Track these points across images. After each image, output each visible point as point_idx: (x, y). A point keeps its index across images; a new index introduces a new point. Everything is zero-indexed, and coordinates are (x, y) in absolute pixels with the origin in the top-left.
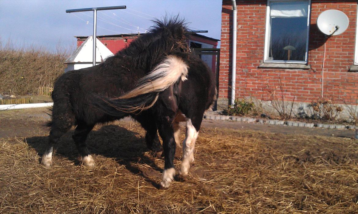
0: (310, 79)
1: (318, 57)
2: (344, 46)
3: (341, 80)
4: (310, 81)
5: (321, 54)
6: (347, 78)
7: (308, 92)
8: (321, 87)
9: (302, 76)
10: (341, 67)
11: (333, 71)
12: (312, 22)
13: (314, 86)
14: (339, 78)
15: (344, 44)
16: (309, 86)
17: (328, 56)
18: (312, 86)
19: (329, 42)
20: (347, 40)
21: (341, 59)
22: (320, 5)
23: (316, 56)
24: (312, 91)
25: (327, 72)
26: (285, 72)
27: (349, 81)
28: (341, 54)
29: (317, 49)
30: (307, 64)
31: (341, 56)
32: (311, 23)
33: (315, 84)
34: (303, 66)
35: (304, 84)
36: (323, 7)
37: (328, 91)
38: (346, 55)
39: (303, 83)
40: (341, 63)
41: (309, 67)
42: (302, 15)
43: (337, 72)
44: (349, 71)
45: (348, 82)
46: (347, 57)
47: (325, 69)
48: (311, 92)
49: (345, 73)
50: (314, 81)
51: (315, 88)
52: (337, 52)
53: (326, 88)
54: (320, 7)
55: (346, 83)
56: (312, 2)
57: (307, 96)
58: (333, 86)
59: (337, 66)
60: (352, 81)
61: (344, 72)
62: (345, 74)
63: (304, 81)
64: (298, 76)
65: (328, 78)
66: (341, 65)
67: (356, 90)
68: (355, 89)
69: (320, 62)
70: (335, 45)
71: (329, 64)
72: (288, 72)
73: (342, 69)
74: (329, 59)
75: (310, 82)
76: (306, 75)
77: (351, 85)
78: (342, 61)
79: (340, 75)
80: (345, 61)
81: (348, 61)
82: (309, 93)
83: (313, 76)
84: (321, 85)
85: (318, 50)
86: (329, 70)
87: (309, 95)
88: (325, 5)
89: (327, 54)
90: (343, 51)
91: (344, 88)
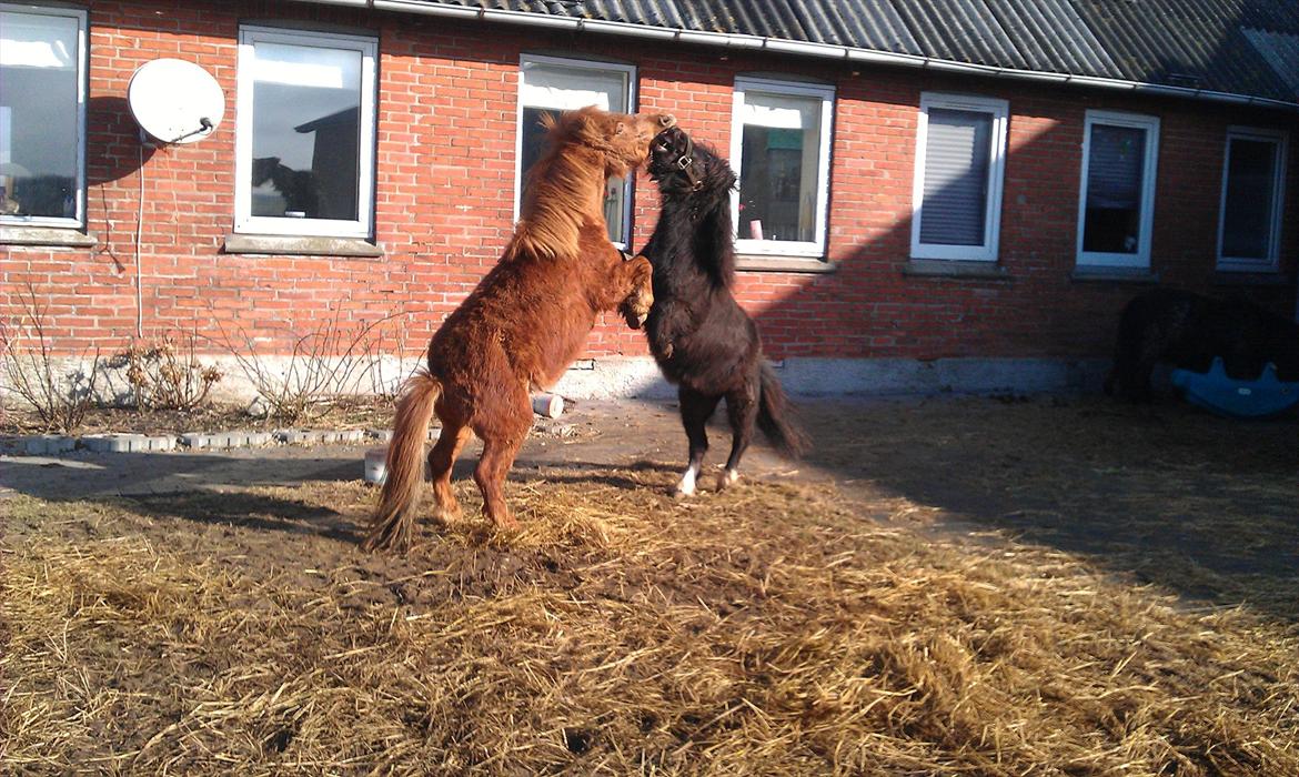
0: (96, 279)
1: (121, 205)
2: (203, 172)
3: (197, 279)
4: (96, 284)
5: (131, 197)
6: (215, 273)
7: (91, 323)
8: (135, 305)
9: (68, 270)
10: (194, 240)
11: (171, 251)
12: (92, 90)
13: (112, 301)
14: (191, 273)
15: (201, 166)
16: (96, 301)
17: (153, 203)
18: (105, 301)
19: (161, 159)
20: (210, 156)
21: (194, 214)
22: (119, 34)
23: (115, 205)
24: (105, 318)
25: (152, 255)
26: (7, 258)
27: (222, 283)
28: (193, 199)
29: (115, 182)
30: (84, 230)
31: (194, 204)
32: (92, 96)
33: (115, 296)
34: (70, 237)
35: (77, 296)
36: (131, 44)
37: (157, 315)
38: (211, 201)
39: (74, 291)
40: (194, 225)
41: (90, 239)
42: (59, 64)
43: (183, 256)
44: (223, 251)
45: (218, 285)
46: (214, 209)
47: (144, 245)
48: (101, 323)
49: (210, 257)
50: (109, 285)
51: (115, 308)
52: (181, 193)
53: (153, 306)
54: (119, 43)
55: (212, 289)
56: (93, 23)
57: (89, 334)
58: (175, 299)
59: (185, 236)
60: (231, 283)
61: (205, 254)
62: (208, 262)
63: (76, 284)
64: (57, 268)
65: (157, 275)
66: (195, 235)
67: (243, 310)
68: (242, 306)
69: (128, 222)
70: (176, 171)
71: (156, 231)
72: (18, 255)
73: (200, 245)
74: (157, 215)
75: (96, 288)
76: (82, 265)
77: (230, 295)
78: (198, 221)
79: (197, 263)
80: (209, 220)
81: (218, 220)
82: (96, 327)
83: (108, 270)
84: (134, 298)
85: (119, 186)
86: (158, 250)
87: (97, 333)
88: (138, 40)
89: (151, 197)
90: (199, 190)
91: (208, 305)
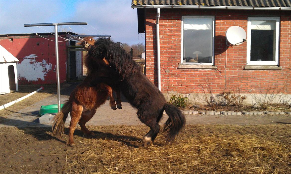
0: (217, 76)
1: (222, 60)
2: (240, 51)
3: (239, 76)
4: (217, 77)
5: (224, 58)
6: (242, 74)
7: (215, 86)
8: (225, 82)
9: (211, 74)
10: (238, 67)
11: (232, 69)
12: (216, 34)
13: (220, 81)
14: (237, 74)
15: (239, 50)
16: (216, 81)
17: (229, 59)
18: (218, 81)
19: (231, 49)
20: (241, 48)
21: (238, 61)
22: (222, 21)
23: (221, 60)
24: (218, 85)
25: (228, 71)
26: (198, 72)
27: (244, 77)
28: (238, 57)
29: (221, 54)
30: (214, 65)
31: (238, 59)
32: (216, 35)
33: (220, 80)
34: (211, 67)
35: (212, 80)
36: (224, 23)
37: (229, 84)
38: (242, 58)
39: (212, 79)
40: (238, 64)
41: (215, 67)
42: (208, 29)
43: (235, 71)
44: (244, 69)
45: (243, 77)
46: (242, 60)
47: (227, 68)
48: (217, 86)
49: (241, 71)
50: (219, 77)
51: (220, 83)
52: (235, 56)
53: (228, 82)
54: (221, 23)
55: (242, 78)
56: (216, 19)
57: (215, 88)
58: (233, 80)
59: (235, 66)
60: (246, 77)
61: (240, 70)
62: (241, 72)
63: (212, 77)
64: (208, 74)
65: (229, 75)
66: (238, 66)
67: (248, 83)
68: (248, 82)
69: (223, 63)
70: (234, 51)
71: (230, 65)
72: (200, 71)
73: (239, 68)
74: (230, 61)
75: (217, 78)
76: (214, 73)
77: (245, 79)
78: (239, 63)
79: (239, 72)
80: (241, 62)
81: (243, 62)
82: (216, 87)
83: (219, 74)
84: (224, 80)
85: (222, 55)
86: (230, 69)
87: (216, 88)
88: (226, 22)
89: (228, 57)
90: (239, 55)
91: (241, 82)
